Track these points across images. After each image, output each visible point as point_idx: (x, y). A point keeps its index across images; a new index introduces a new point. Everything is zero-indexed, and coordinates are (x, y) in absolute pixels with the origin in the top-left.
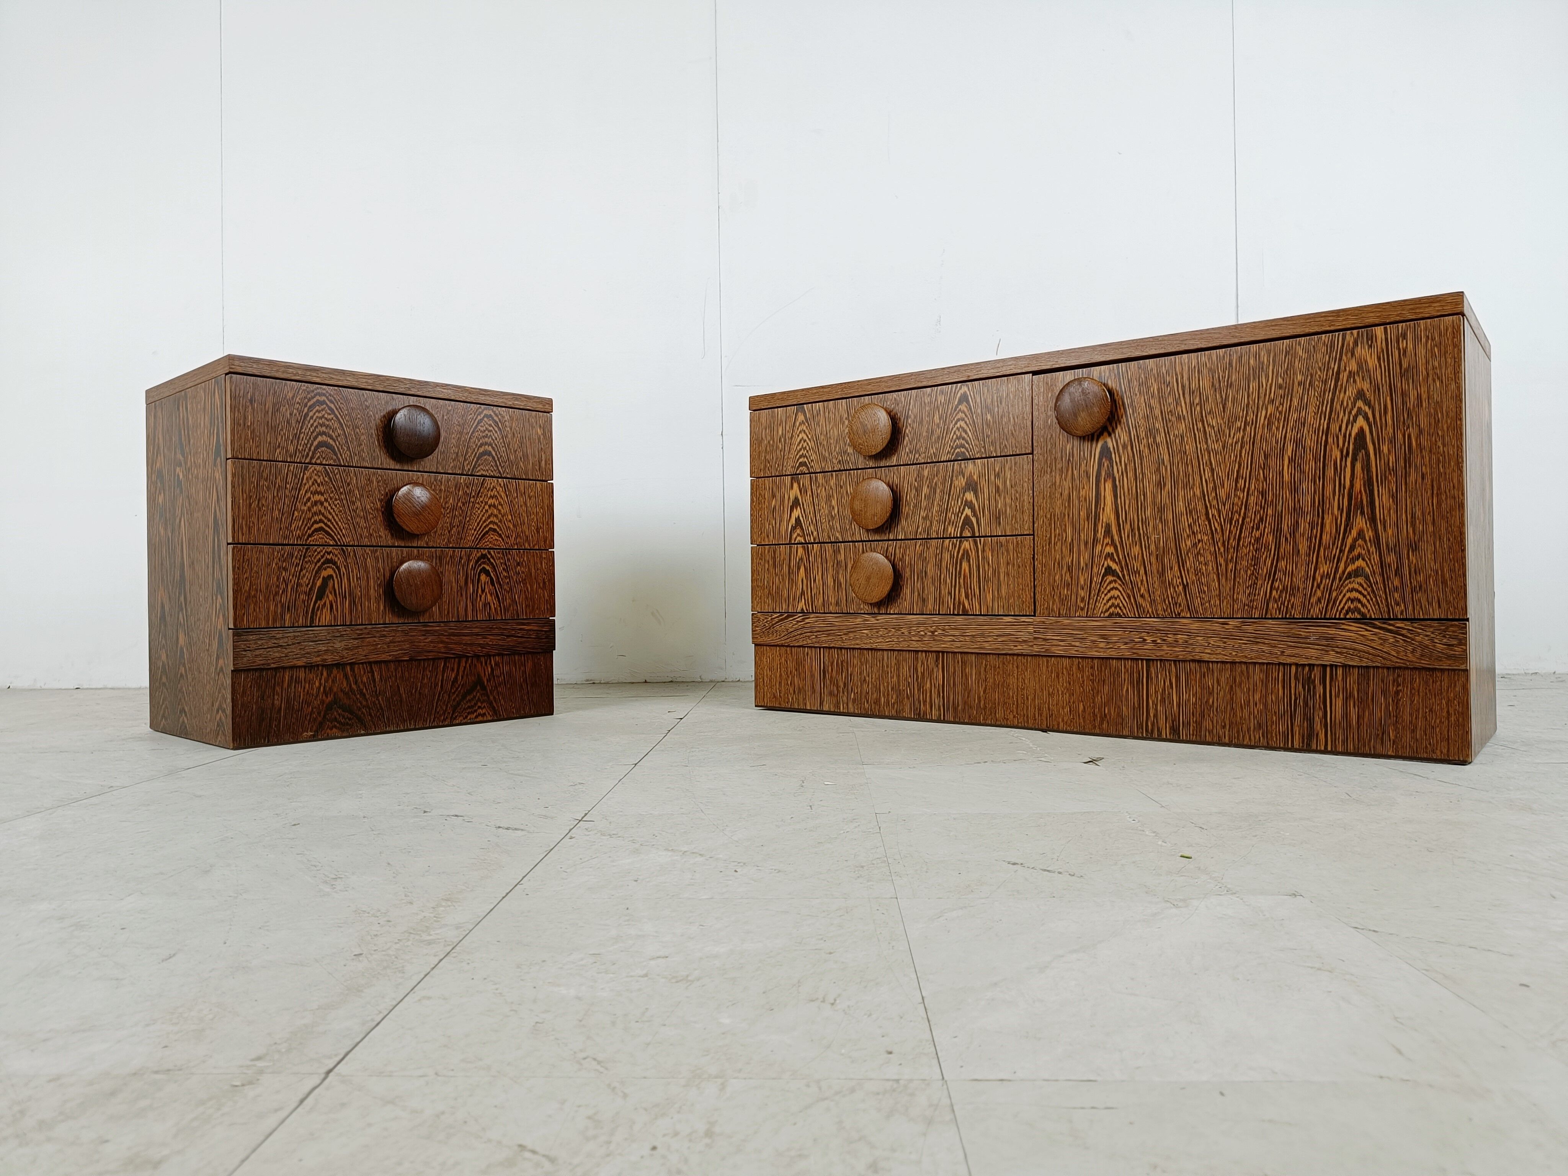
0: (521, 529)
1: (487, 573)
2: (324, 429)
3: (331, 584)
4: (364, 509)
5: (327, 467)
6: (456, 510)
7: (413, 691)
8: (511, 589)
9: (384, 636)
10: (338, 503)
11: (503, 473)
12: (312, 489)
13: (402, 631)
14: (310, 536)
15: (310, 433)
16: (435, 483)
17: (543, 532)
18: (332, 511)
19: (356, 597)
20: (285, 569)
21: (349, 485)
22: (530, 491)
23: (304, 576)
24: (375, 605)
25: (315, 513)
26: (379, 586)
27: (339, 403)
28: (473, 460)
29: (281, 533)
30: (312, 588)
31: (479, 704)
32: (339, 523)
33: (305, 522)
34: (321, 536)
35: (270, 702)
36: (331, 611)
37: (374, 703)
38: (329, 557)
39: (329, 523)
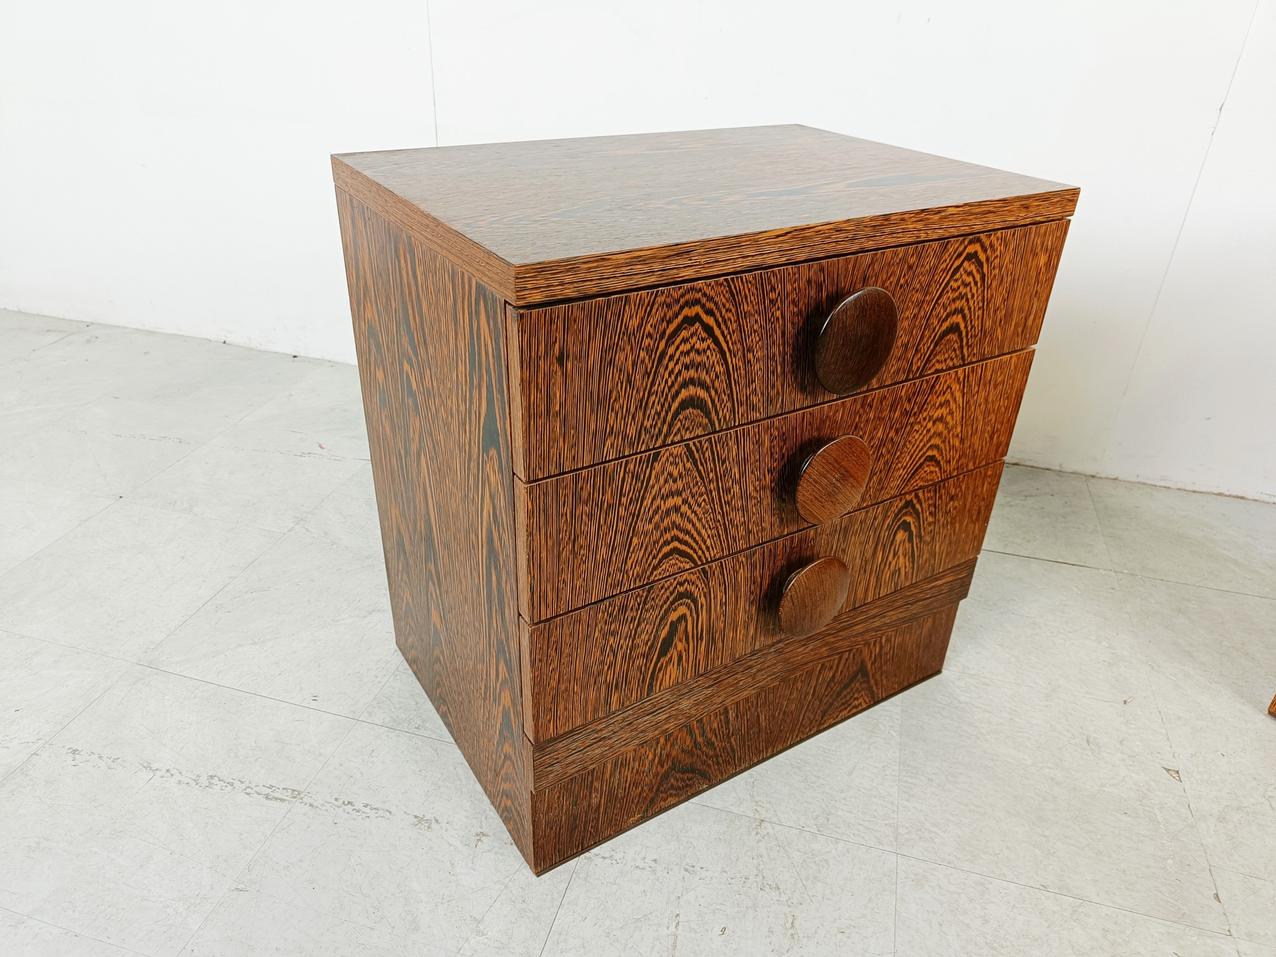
0: (969, 443)
1: (906, 526)
2: (692, 373)
3: (681, 628)
4: (744, 495)
5: (691, 443)
6: (884, 445)
8: (933, 538)
10: (704, 500)
11: (968, 356)
12: (663, 490)
13: (774, 651)
14: (655, 568)
15: (666, 389)
16: (861, 410)
17: (998, 437)
18: (692, 516)
19: (716, 632)
20: (613, 633)
21: (724, 462)
22: (999, 374)
23: (643, 632)
24: (742, 632)
25: (666, 530)
26: (752, 603)
27: (724, 311)
28: (928, 348)
29: (610, 581)
30: (653, 644)
31: (856, 695)
32: (703, 532)
33: (649, 550)
34: (673, 562)
35: (585, 803)
36: (678, 665)
37: (724, 748)
38: (682, 589)
39: (687, 538)
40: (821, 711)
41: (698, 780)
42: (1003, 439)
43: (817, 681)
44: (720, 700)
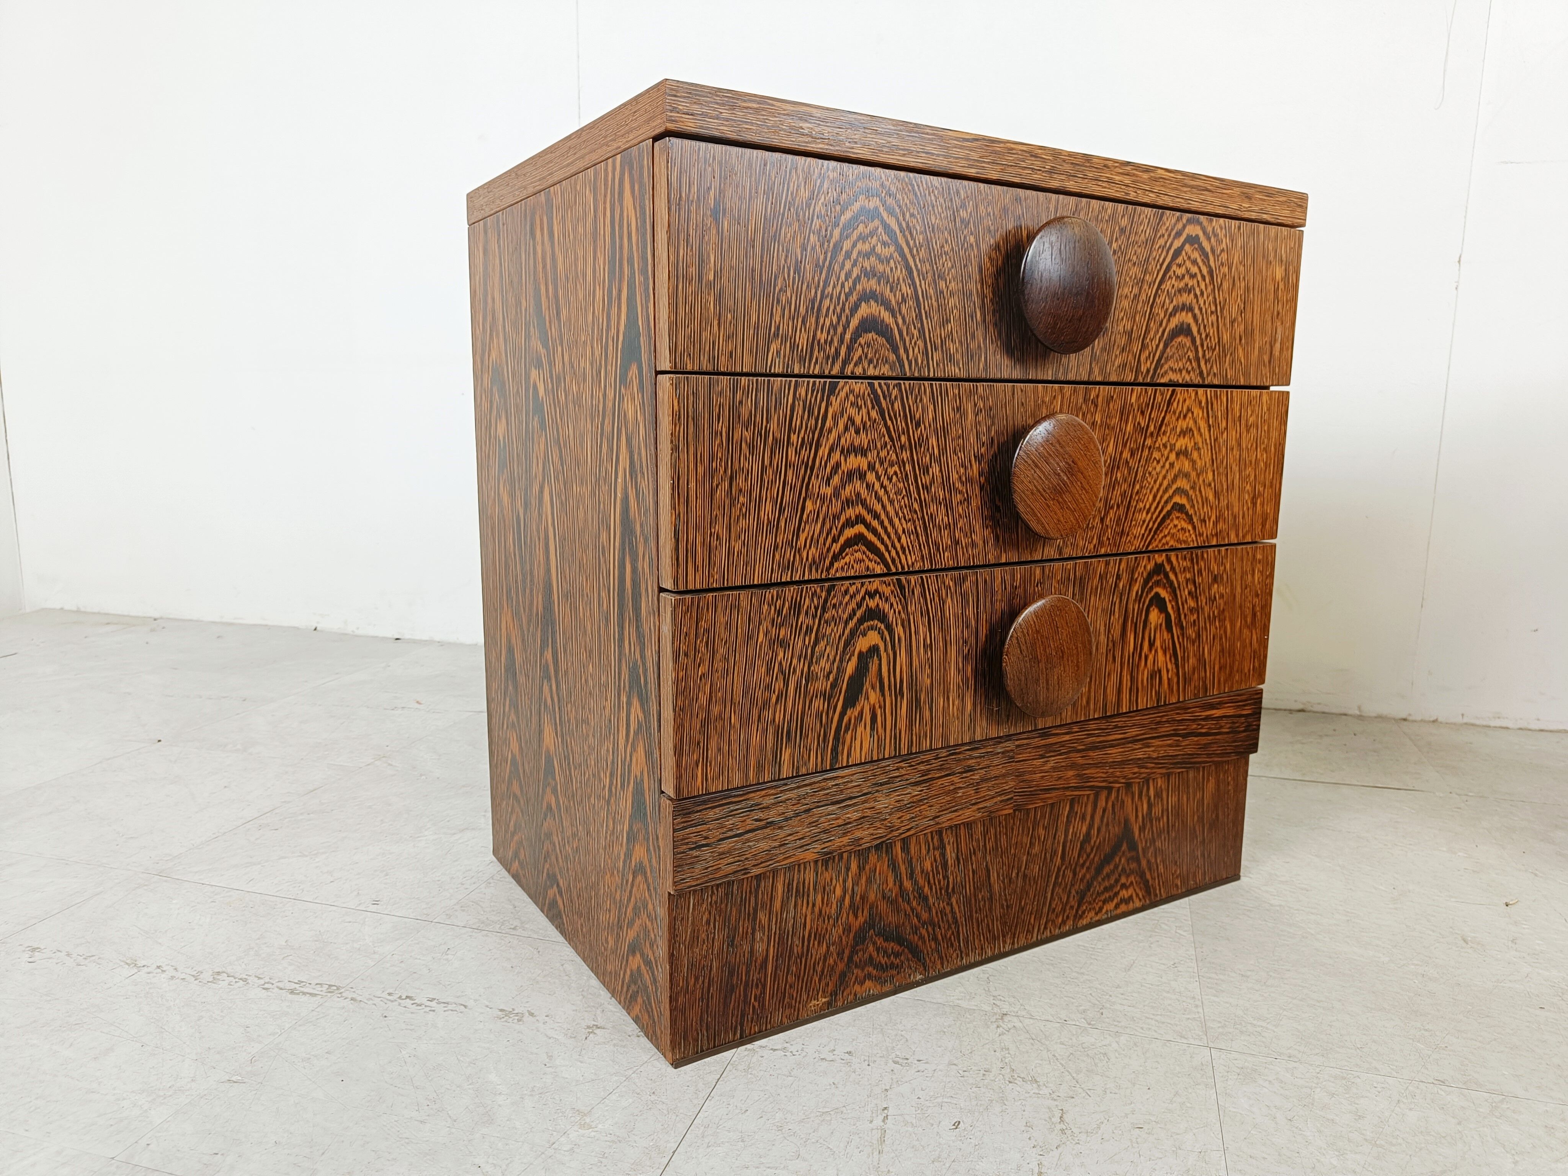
0: (1226, 502)
1: (1160, 603)
2: (873, 283)
3: (873, 668)
4: (946, 483)
5: (876, 382)
6: (1118, 468)
7: (1014, 875)
8: (1198, 635)
9: (970, 769)
10: (895, 473)
11: (1208, 375)
12: (843, 440)
13: (1003, 753)
14: (836, 558)
15: (843, 296)
16: (1084, 407)
17: (1262, 504)
18: (881, 492)
19: (921, 690)
20: (784, 644)
21: (918, 425)
22: (1250, 413)
23: (822, 655)
24: (956, 703)
25: (848, 503)
26: (966, 658)
27: (908, 215)
28: (1157, 346)
29: (777, 557)
30: (836, 680)
31: (1123, 880)
32: (896, 521)
33: (827, 526)
34: (858, 555)
35: (746, 948)
36: (872, 729)
37: (943, 912)
38: (872, 604)
39: (875, 523)
40: (1077, 893)
41: (908, 960)
42: (1269, 509)
43: (1066, 836)
44: (931, 813)
